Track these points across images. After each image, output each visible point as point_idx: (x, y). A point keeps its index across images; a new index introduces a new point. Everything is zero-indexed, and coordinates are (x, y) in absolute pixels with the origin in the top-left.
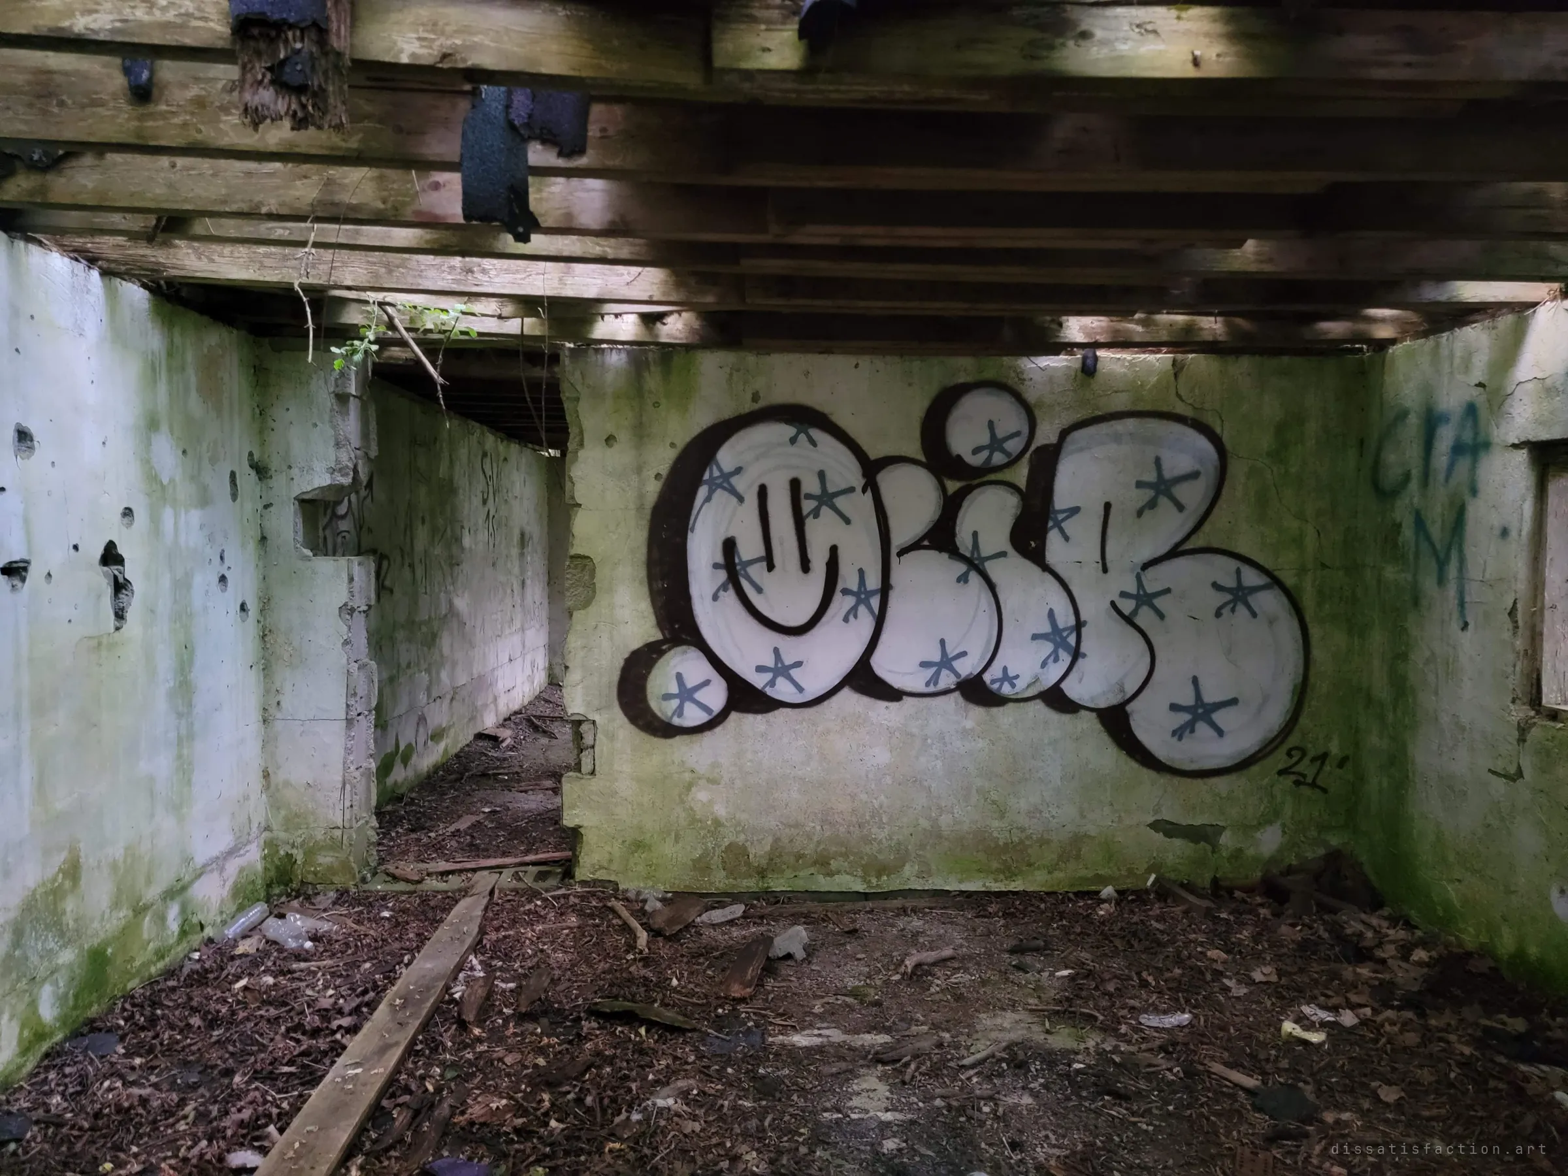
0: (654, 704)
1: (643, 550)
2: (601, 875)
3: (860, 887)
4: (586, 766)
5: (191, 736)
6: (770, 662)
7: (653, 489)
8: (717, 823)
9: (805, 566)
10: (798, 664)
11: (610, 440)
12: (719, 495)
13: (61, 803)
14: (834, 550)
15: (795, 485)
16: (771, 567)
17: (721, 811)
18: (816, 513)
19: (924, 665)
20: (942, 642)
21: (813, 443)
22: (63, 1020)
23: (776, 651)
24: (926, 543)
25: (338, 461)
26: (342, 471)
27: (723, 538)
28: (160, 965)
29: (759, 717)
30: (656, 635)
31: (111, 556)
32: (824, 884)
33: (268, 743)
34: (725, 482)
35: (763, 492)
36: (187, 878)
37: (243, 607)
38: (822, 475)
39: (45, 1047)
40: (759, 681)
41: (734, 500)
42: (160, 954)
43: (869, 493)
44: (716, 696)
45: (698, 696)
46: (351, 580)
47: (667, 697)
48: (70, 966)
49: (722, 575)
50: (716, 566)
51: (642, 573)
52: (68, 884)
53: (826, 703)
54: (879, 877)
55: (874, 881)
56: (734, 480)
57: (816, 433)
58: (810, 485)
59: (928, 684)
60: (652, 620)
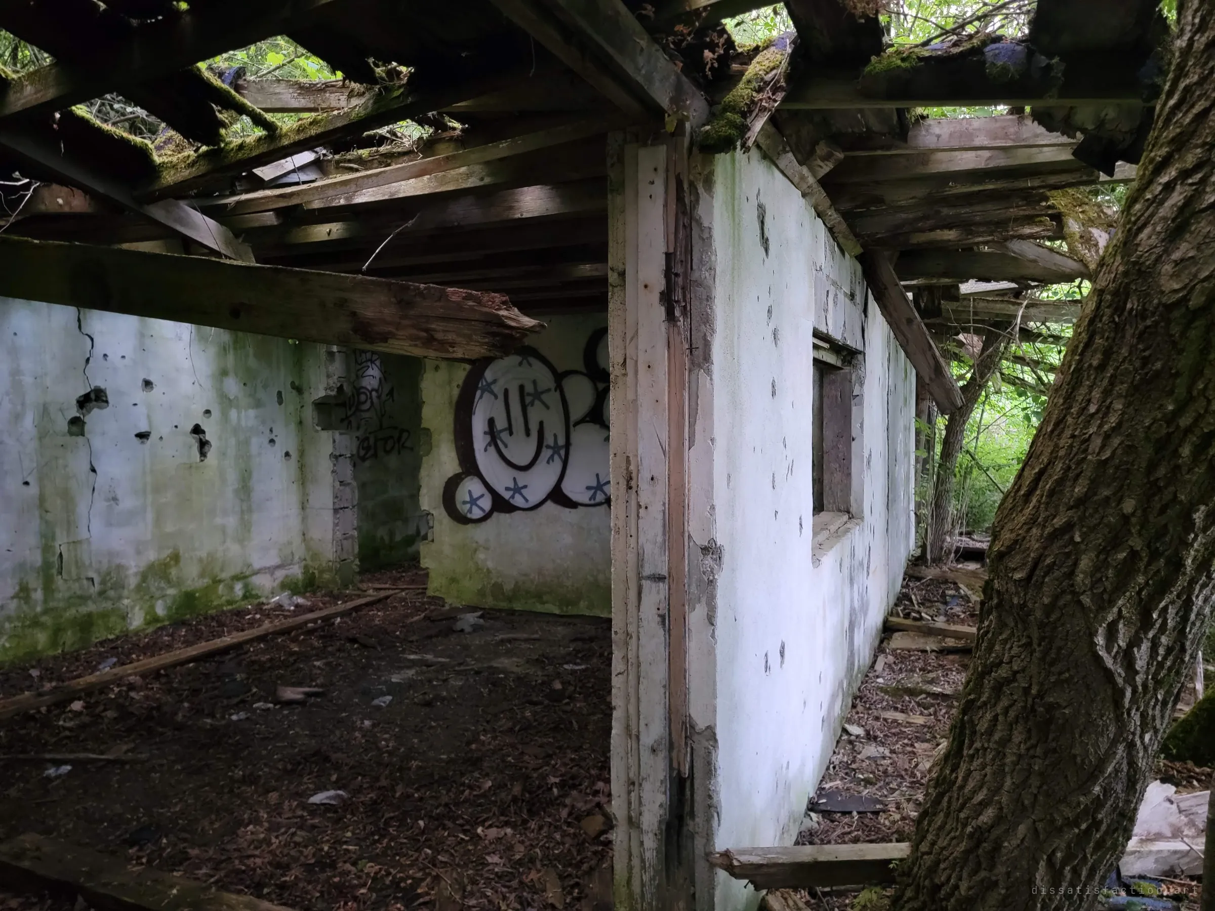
0: (459, 506)
1: (452, 426)
2: (437, 594)
3: (557, 612)
4: (430, 538)
5: (250, 510)
6: (512, 485)
7: (456, 392)
8: (489, 571)
9: (528, 433)
10: (525, 487)
11: (437, 368)
12: (486, 395)
13: (169, 528)
14: (541, 423)
15: (522, 388)
16: (511, 434)
17: (490, 564)
18: (532, 404)
19: (588, 488)
20: (597, 475)
21: (530, 365)
22: (169, 617)
23: (515, 479)
24: (588, 419)
25: (328, 384)
26: (331, 389)
27: (488, 418)
28: (230, 607)
29: (507, 515)
30: (458, 470)
31: (197, 430)
32: (539, 608)
33: (304, 519)
34: (488, 389)
35: (506, 392)
36: (247, 573)
37: (287, 454)
38: (534, 382)
39: (159, 625)
40: (507, 495)
41: (493, 397)
42: (229, 603)
43: (558, 392)
44: (486, 503)
45: (479, 502)
46: (334, 441)
47: (465, 503)
48: (174, 596)
49: (488, 438)
50: (485, 433)
51: (452, 437)
52: (172, 563)
53: (539, 509)
54: (567, 607)
55: (565, 609)
56: (493, 387)
57: (532, 360)
58: (529, 388)
59: (590, 499)
60: (456, 462)
